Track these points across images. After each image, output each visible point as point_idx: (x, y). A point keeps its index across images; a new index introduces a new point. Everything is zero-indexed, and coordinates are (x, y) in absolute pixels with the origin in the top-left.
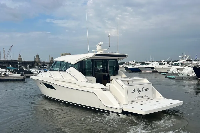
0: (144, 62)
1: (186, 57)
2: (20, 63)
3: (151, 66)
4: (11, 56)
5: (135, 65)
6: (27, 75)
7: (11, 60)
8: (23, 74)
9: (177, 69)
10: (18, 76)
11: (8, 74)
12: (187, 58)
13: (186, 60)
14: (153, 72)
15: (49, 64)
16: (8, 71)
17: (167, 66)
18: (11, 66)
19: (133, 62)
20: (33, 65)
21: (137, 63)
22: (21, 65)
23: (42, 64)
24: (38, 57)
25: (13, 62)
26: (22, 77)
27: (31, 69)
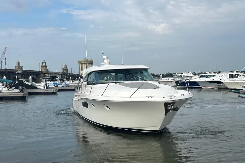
0: (205, 73)
2: (18, 74)
3: (216, 79)
4: (5, 63)
5: (192, 77)
6: (29, 91)
7: (6, 69)
8: (22, 89)
10: (15, 92)
14: (220, 89)
15: (62, 75)
16: (1, 84)
17: (241, 79)
18: (5, 77)
19: (188, 73)
20: (37, 76)
21: (194, 74)
22: (19, 76)
23: (51, 75)
24: (44, 65)
25: (8, 72)
26: (21, 95)
27: (34, 82)
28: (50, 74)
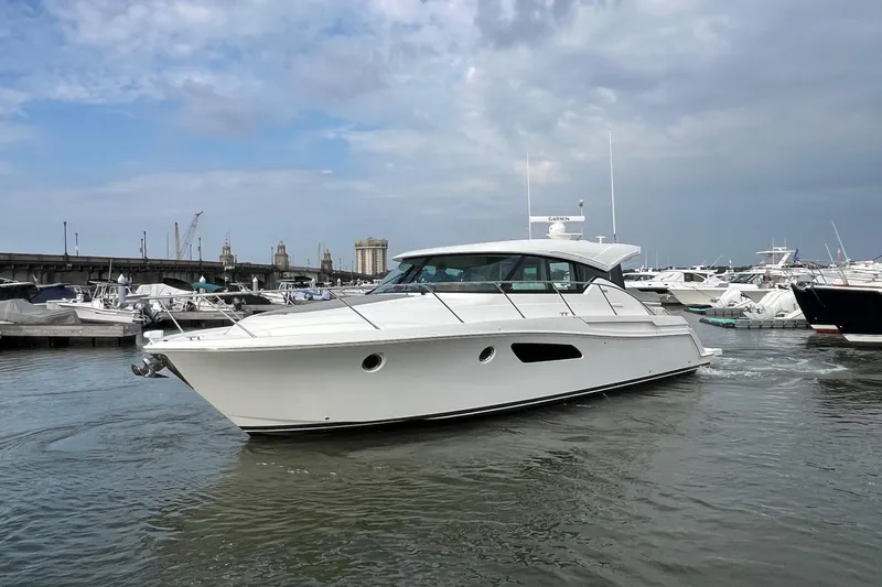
0: (634, 271)
1: (780, 256)
2: (228, 271)
3: (656, 284)
4: (199, 248)
7: (201, 261)
8: (240, 304)
9: (744, 295)
12: (785, 258)
13: (781, 264)
15: (319, 273)
17: (712, 282)
18: (202, 279)
20: (267, 276)
22: (231, 277)
23: (297, 275)
24: (282, 252)
25: (206, 268)
28: (295, 272)
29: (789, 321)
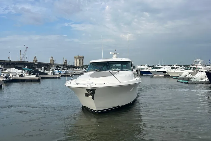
0: (156, 66)
1: (198, 62)
2: (35, 65)
3: (163, 70)
4: (27, 58)
5: (147, 68)
6: (42, 76)
7: (27, 62)
8: (38, 75)
9: (190, 73)
10: (33, 77)
11: (23, 74)
12: (200, 63)
13: (199, 64)
14: (165, 76)
15: (63, 66)
16: (24, 72)
17: (179, 70)
18: (26, 67)
19: (145, 65)
20: (47, 66)
21: (149, 66)
22: (36, 67)
23: (57, 66)
24: (52, 59)
25: (29, 63)
26: (37, 78)
27: (45, 71)
28: (56, 65)
29: (204, 82)
